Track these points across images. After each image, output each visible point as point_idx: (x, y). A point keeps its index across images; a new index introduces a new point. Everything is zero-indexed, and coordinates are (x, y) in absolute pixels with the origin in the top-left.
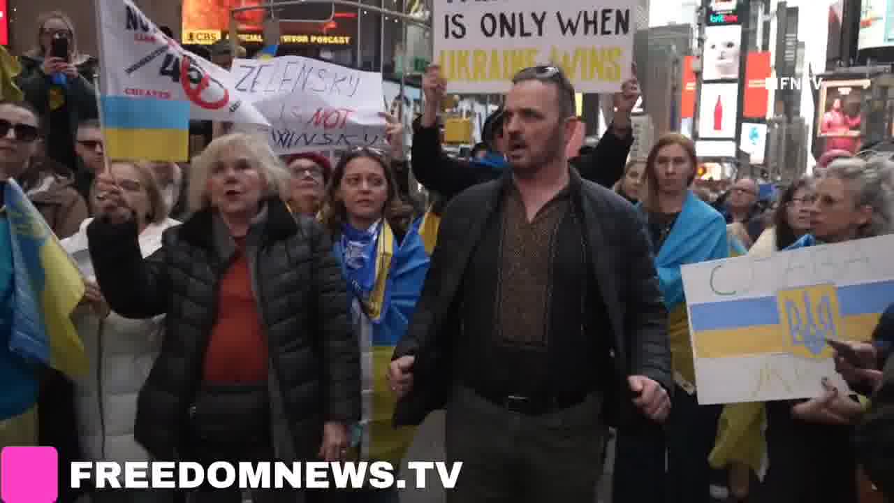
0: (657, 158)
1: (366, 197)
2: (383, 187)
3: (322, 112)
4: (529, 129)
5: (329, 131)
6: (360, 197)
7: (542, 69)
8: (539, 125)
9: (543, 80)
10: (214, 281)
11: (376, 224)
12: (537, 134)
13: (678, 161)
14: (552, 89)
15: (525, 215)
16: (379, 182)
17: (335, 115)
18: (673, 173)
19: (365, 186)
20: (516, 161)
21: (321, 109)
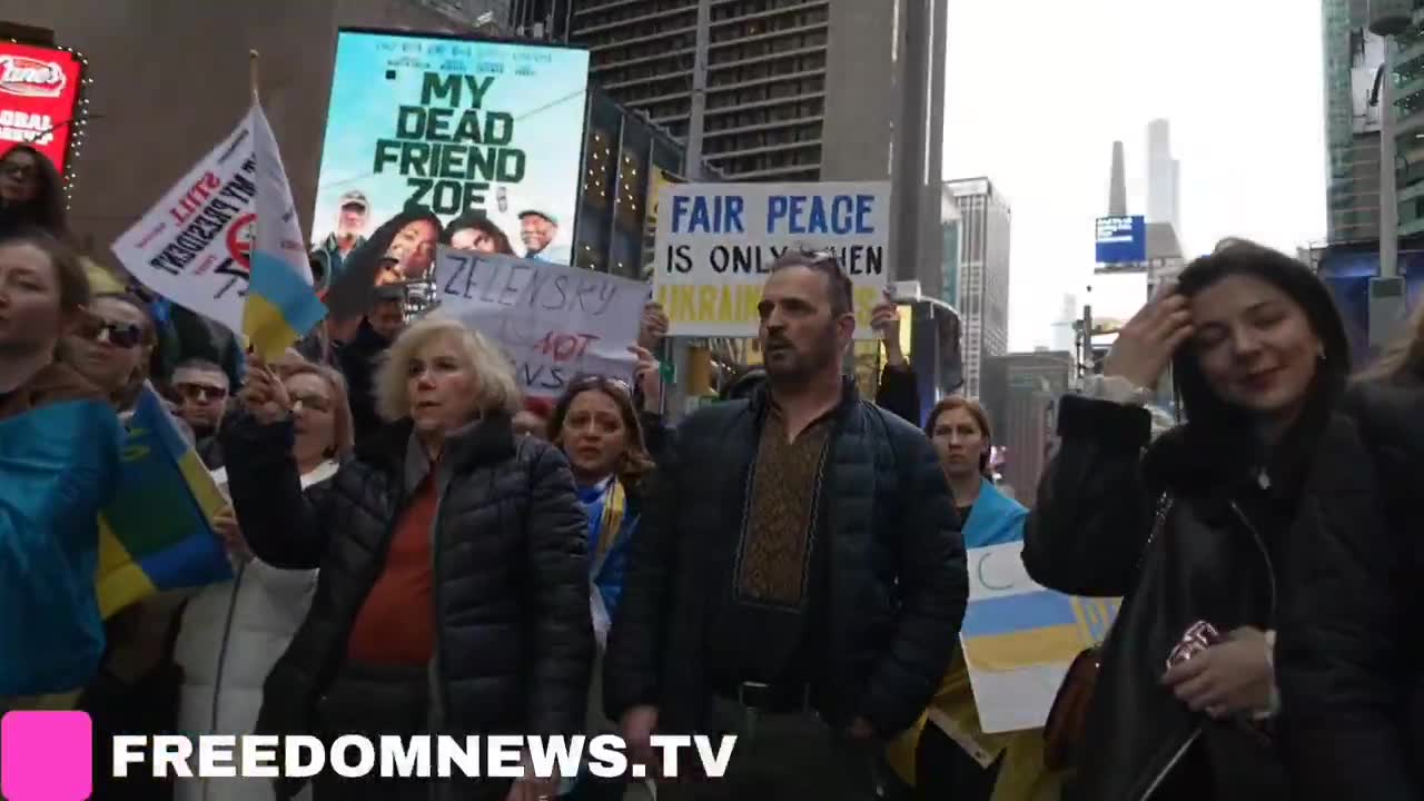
0: (937, 428)
1: (592, 444)
2: (620, 432)
3: (552, 338)
4: (794, 324)
5: (559, 364)
6: (584, 443)
7: (811, 254)
8: (810, 320)
9: (811, 266)
10: (389, 516)
11: (606, 480)
12: (804, 330)
13: (964, 430)
14: (824, 279)
15: (786, 436)
16: (611, 426)
17: (571, 343)
18: (958, 447)
19: (592, 428)
20: (780, 363)
21: (551, 333)
